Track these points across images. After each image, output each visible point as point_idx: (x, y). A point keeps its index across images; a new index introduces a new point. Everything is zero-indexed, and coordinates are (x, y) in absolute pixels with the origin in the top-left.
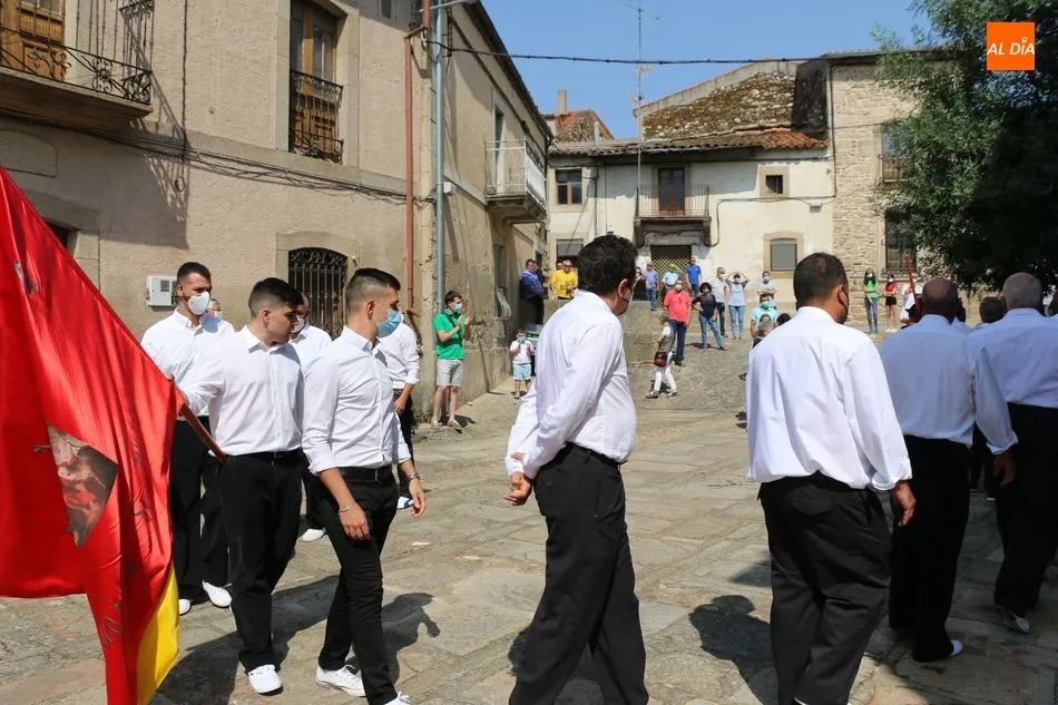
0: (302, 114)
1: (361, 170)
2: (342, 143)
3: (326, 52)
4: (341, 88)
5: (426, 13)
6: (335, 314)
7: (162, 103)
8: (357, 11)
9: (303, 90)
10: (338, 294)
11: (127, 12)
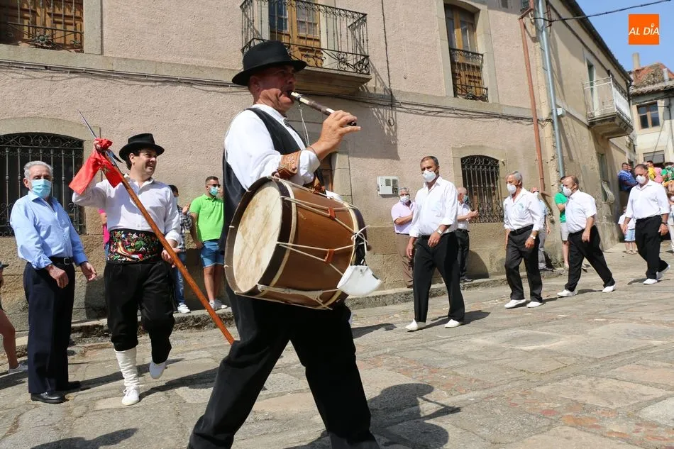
0: (460, 75)
1: (501, 105)
2: (487, 89)
3: (470, 35)
4: (482, 55)
6: (494, 197)
7: (376, 76)
8: (486, 7)
9: (459, 59)
10: (494, 184)
11: (353, 27)
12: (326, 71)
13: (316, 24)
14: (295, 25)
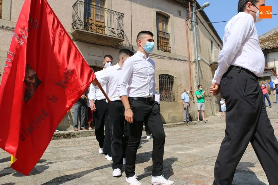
0: (160, 41)
1: (176, 55)
2: (171, 48)
3: (165, 26)
4: (170, 34)
5: (190, 14)
6: (171, 91)
7: (127, 39)
8: (173, 15)
9: (160, 35)
10: (172, 86)
11: (118, 19)
12: (106, 36)
13: (103, 16)
14: (95, 16)
